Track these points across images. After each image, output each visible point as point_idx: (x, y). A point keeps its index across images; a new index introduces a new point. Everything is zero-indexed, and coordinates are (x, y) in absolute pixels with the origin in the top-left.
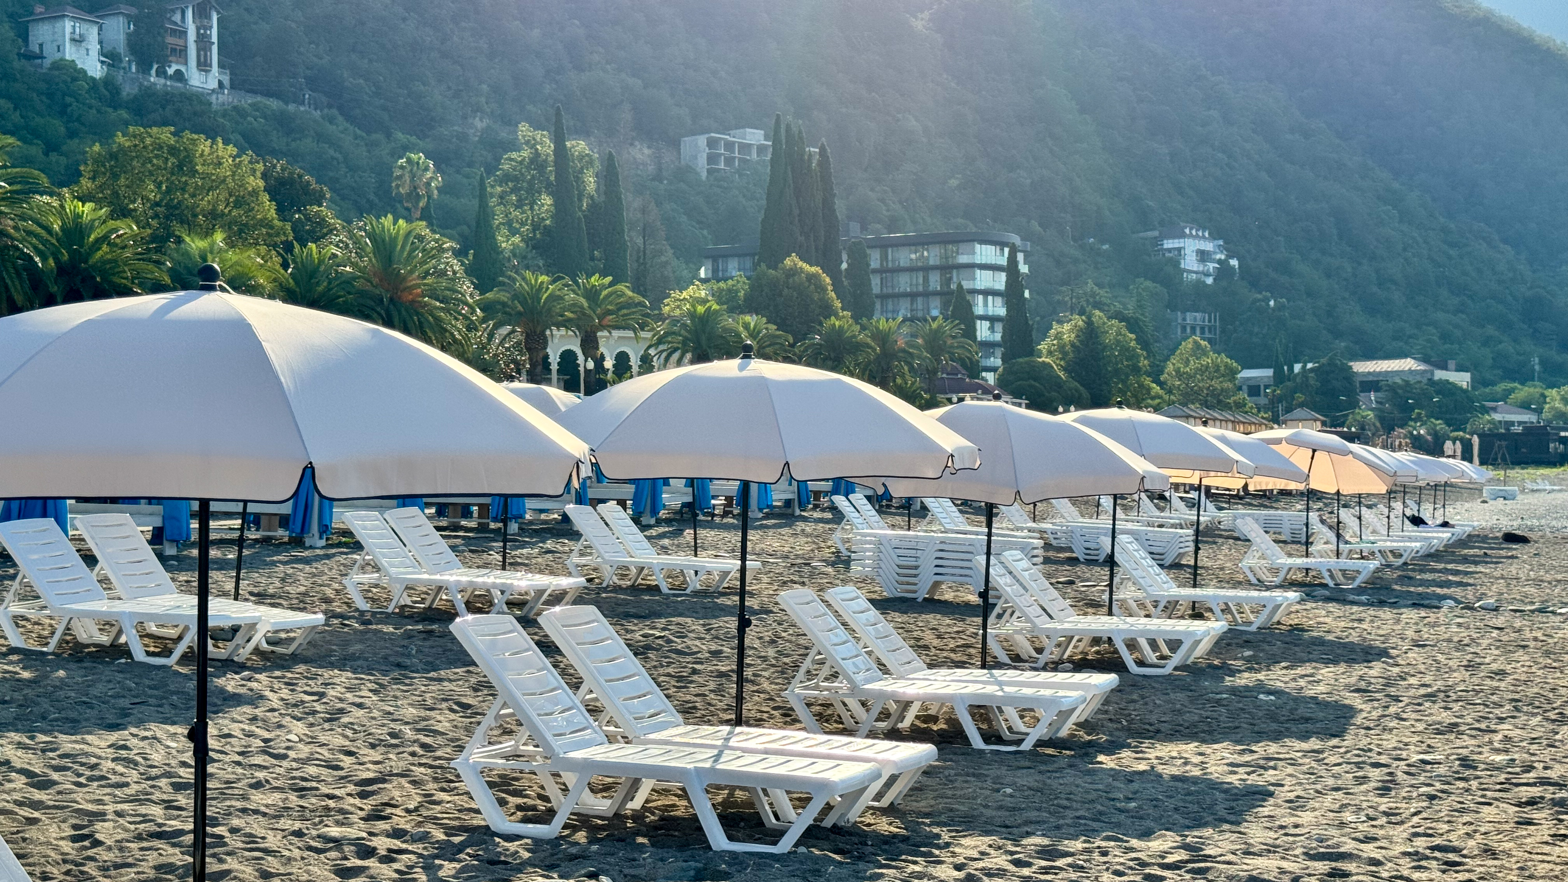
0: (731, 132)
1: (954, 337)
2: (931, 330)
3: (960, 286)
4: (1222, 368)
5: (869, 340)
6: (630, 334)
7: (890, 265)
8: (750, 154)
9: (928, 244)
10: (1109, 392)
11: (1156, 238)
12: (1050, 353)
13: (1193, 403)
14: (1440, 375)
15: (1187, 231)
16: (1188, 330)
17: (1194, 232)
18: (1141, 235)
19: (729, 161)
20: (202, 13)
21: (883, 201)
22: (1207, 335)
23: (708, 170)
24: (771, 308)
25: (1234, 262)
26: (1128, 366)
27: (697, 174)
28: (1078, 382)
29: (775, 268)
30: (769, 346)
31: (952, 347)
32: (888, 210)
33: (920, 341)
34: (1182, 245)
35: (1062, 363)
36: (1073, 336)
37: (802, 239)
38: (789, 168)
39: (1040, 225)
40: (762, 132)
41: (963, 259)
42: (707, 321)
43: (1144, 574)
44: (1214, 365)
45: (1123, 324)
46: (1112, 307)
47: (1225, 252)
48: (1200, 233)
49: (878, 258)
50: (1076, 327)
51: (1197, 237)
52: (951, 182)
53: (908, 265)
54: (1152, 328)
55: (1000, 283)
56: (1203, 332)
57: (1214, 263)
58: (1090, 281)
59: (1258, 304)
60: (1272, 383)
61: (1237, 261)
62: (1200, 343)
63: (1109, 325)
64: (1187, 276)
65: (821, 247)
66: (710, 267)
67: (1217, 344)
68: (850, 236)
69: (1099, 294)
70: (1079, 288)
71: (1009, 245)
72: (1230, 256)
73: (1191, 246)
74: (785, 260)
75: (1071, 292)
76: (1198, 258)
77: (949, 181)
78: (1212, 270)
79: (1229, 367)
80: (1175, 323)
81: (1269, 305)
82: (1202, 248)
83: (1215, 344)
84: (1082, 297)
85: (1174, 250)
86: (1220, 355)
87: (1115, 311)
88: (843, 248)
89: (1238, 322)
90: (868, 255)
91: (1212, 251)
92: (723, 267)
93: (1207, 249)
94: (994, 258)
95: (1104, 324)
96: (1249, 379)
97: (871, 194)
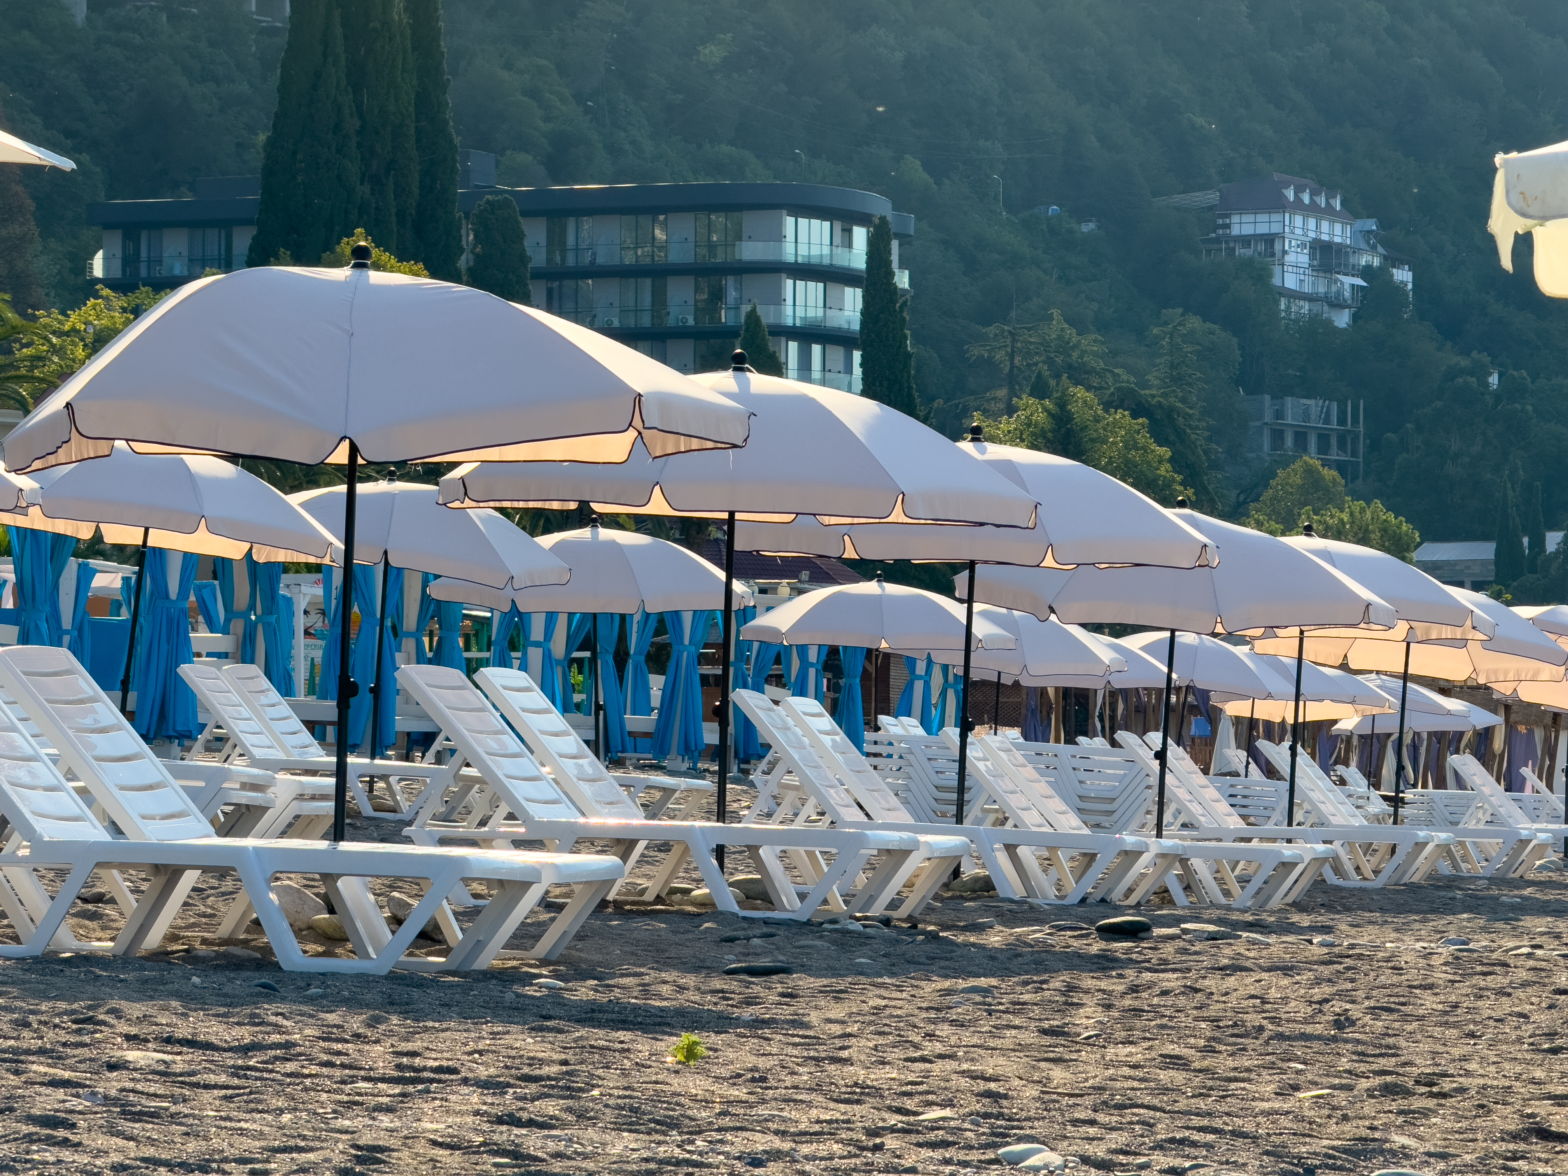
3: (753, 317)
7: (571, 261)
9: (666, 210)
11: (1211, 208)
15: (1290, 194)
16: (1289, 442)
17: (1306, 198)
18: (1177, 198)
21: (533, 94)
22: (1335, 455)
25: (1403, 275)
27: (64, 9)
32: (546, 120)
34: (1276, 229)
37: (363, 190)
38: (337, 13)
39: (927, 166)
41: (752, 251)
44: (1356, 528)
45: (1140, 420)
46: (1110, 381)
47: (1380, 249)
48: (1322, 201)
49: (543, 242)
50: (1029, 425)
51: (1312, 210)
52: (707, 51)
53: (616, 261)
54: (1207, 434)
55: (846, 313)
56: (1323, 448)
57: (1353, 276)
58: (1056, 313)
59: (1460, 380)
60: (1492, 579)
61: (1410, 274)
62: (1319, 472)
63: (1108, 424)
64: (1288, 308)
65: (413, 212)
66: (119, 253)
67: (1358, 477)
68: (477, 186)
69: (1076, 346)
70: (1029, 329)
71: (864, 220)
72: (1393, 261)
73: (1298, 231)
74: (339, 243)
75: (1009, 341)
76: (1315, 263)
77: (700, 48)
78: (1347, 294)
79: (1390, 532)
80: (1258, 424)
81: (1487, 385)
82: (1325, 237)
83: (1355, 478)
84: (1036, 353)
85: (1256, 242)
86: (1368, 503)
87: (1118, 389)
88: (460, 218)
89: (1408, 425)
90: (522, 232)
91: (1348, 246)
92: (149, 251)
93: (1338, 240)
94: (831, 250)
95: (1097, 419)
96: (1436, 565)
97: (505, 75)
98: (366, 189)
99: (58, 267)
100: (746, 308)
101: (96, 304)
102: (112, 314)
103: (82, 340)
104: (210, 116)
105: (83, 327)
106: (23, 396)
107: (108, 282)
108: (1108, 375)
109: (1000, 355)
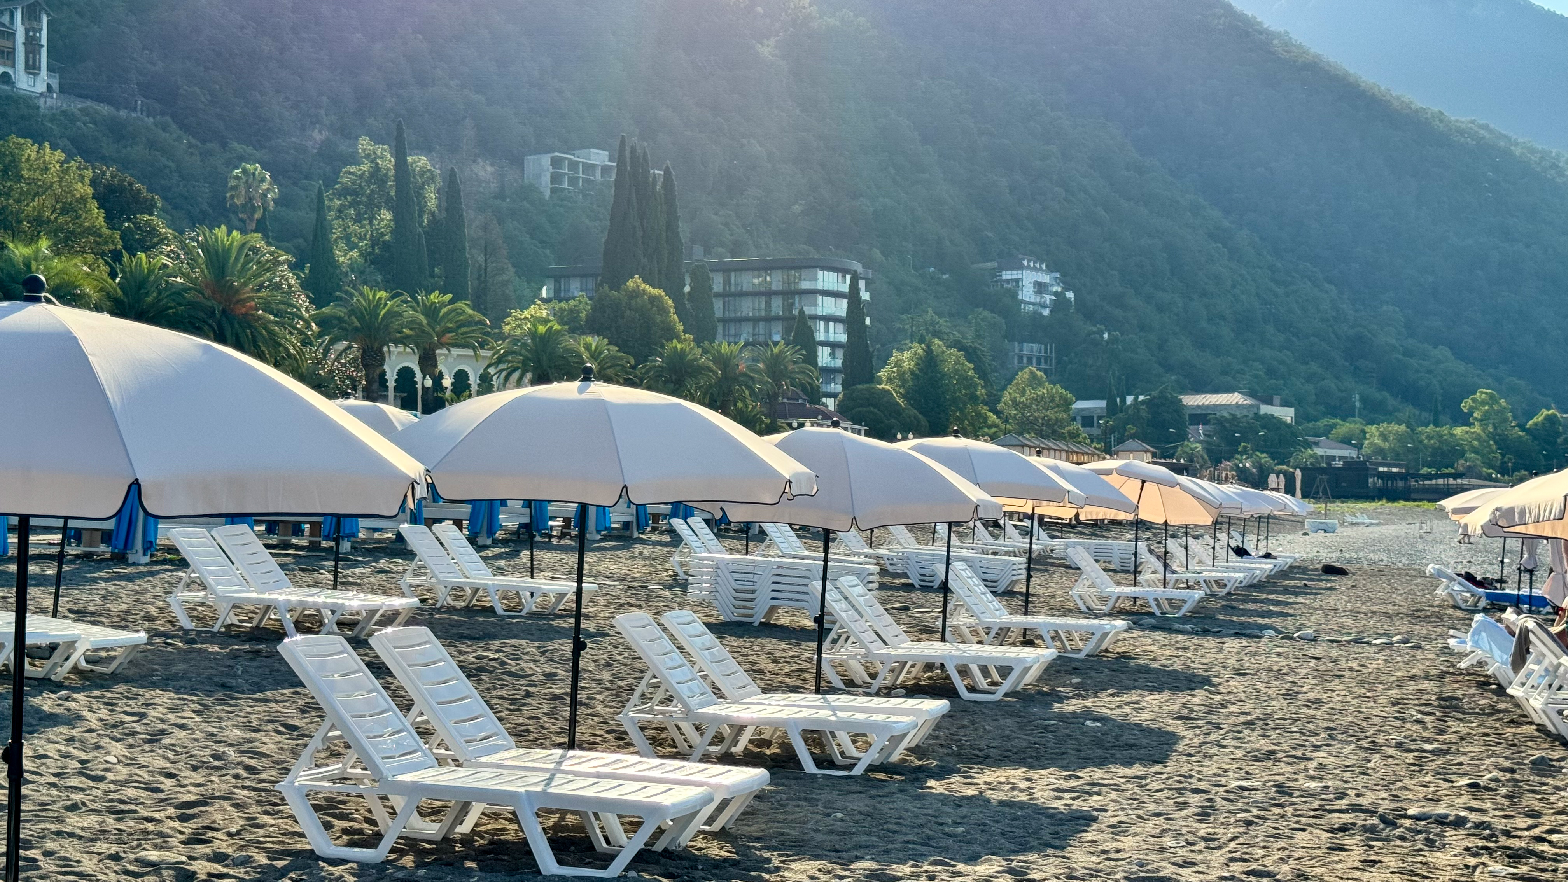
0: (576, 152)
1: (795, 362)
2: (772, 354)
3: (802, 312)
4: (1057, 399)
5: (711, 364)
6: (470, 352)
7: (733, 289)
8: (594, 175)
9: (771, 269)
10: (948, 420)
11: (994, 269)
12: (890, 380)
13: (1028, 433)
14: (1265, 409)
15: (1025, 263)
16: (1025, 360)
17: (1032, 264)
18: (981, 265)
19: (573, 181)
20: (31, 15)
21: (726, 225)
22: (1043, 366)
23: (551, 189)
25: (1070, 295)
26: (966, 394)
27: (541, 193)
28: (917, 409)
29: (618, 289)
30: (610, 368)
31: (793, 372)
32: (732, 235)
33: (761, 365)
34: (1020, 277)
35: (901, 390)
36: (913, 363)
37: (645, 260)
38: (634, 189)
39: (883, 253)
40: (607, 153)
41: (805, 285)
42: (549, 341)
43: (977, 601)
44: (1050, 396)
45: (962, 353)
46: (951, 336)
47: (1061, 284)
48: (1038, 266)
49: (721, 282)
50: (916, 354)
51: (1034, 269)
53: (751, 290)
54: (990, 358)
55: (842, 310)
56: (1039, 362)
57: (1051, 295)
58: (930, 310)
59: (1093, 337)
60: (1105, 415)
61: (1073, 294)
62: (1036, 373)
63: (948, 354)
64: (1024, 307)
65: (664, 270)
66: (552, 287)
67: (1052, 374)
68: (691, 259)
69: (938, 323)
70: (919, 317)
71: (850, 272)
72: (1066, 289)
73: (1029, 278)
74: (628, 281)
75: (911, 321)
76: (1036, 290)
77: (792, 207)
78: (1048, 302)
79: (1064, 398)
80: (1013, 353)
81: (1103, 338)
82: (1040, 280)
83: (1050, 374)
84: (922, 325)
85: (1012, 282)
86: (1055, 386)
87: (954, 340)
88: (686, 271)
89: (1072, 354)
90: (711, 278)
91: (1049, 284)
92: (564, 286)
93: (1045, 281)
94: (836, 284)
95: (943, 352)
96: (1083, 409)
97: (714, 217)
100: (802, 309)
101: (535, 308)
102: (541, 311)
103: (528, 322)
108: (950, 334)
109: (907, 326)
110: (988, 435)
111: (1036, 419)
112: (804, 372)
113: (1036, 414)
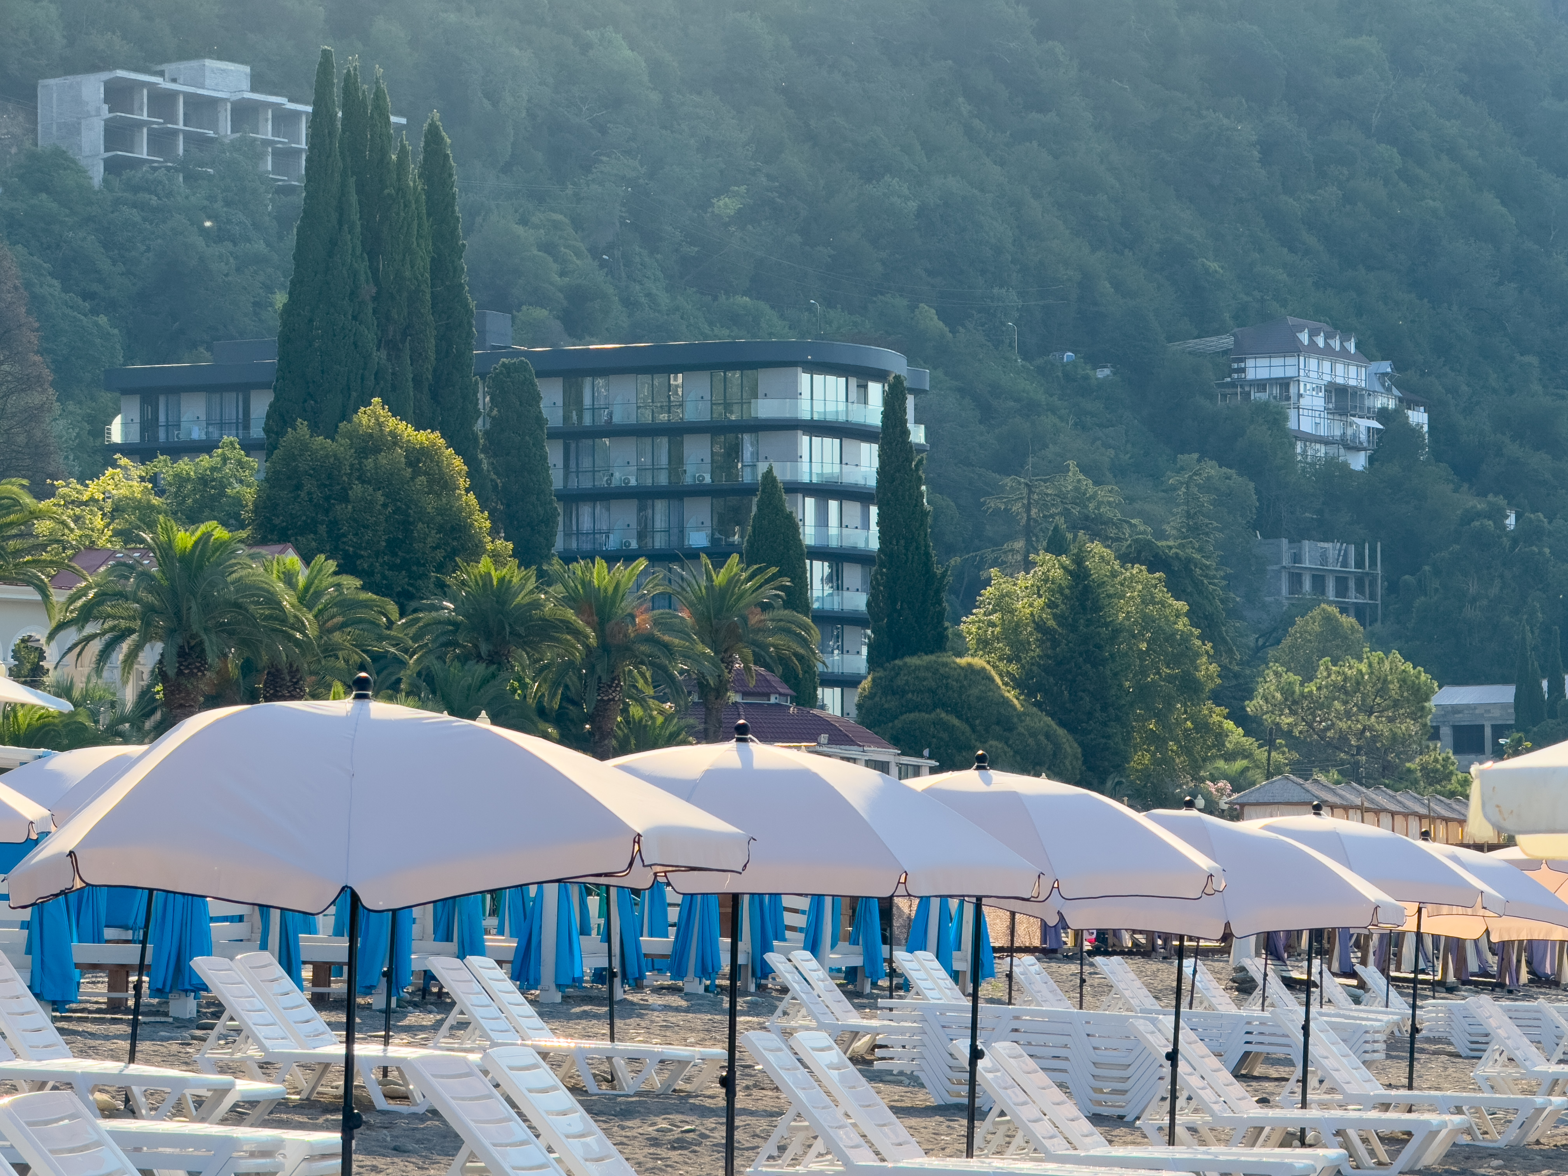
0: (168, 68)
1: (765, 607)
2: (710, 587)
3: (769, 475)
4: (1394, 687)
5: (570, 614)
7: (587, 421)
8: (214, 125)
10: (1127, 739)
11: (1226, 352)
12: (984, 644)
13: (1325, 770)
15: (1304, 337)
16: (1307, 585)
17: (1320, 341)
18: (1192, 343)
19: (161, 141)
21: (548, 248)
22: (1353, 598)
23: (106, 161)
24: (322, 529)
25: (1418, 417)
26: (1170, 679)
27: (81, 171)
28: (1052, 715)
29: (331, 435)
30: (341, 627)
31: (761, 630)
32: (562, 274)
33: (684, 614)
34: (1290, 372)
35: (1013, 668)
36: (1039, 602)
37: (380, 356)
38: (352, 180)
39: (942, 314)
40: (247, 69)
41: (768, 408)
42: (201, 567)
44: (1374, 678)
45: (1157, 575)
46: (1127, 531)
47: (1395, 391)
48: (1336, 344)
49: (560, 403)
50: (1046, 581)
51: (1327, 353)
52: (721, 203)
53: (633, 420)
54: (1224, 583)
55: (863, 469)
56: (1342, 590)
57: (1368, 418)
58: (1072, 463)
59: (1477, 523)
60: (1513, 722)
61: (1426, 415)
62: (1337, 620)
63: (1125, 579)
64: (1305, 451)
65: (430, 377)
67: (1376, 620)
68: (494, 347)
69: (1093, 497)
70: (1045, 481)
71: (880, 375)
72: (1408, 402)
73: (1313, 375)
74: (356, 413)
75: (1025, 491)
76: (1331, 406)
77: (715, 201)
78: (1363, 437)
79: (1409, 683)
80: (1275, 567)
81: (1505, 527)
82: (1340, 381)
83: (1373, 621)
84: (1053, 505)
85: (1271, 385)
86: (1387, 653)
87: (1136, 541)
88: (476, 381)
89: (1427, 568)
90: (539, 394)
91: (1363, 389)
92: (167, 415)
93: (1352, 383)
94: (847, 407)
95: (1114, 574)
96: (1456, 709)
97: (520, 230)
98: (383, 354)
99: (77, 430)
100: (762, 468)
101: (114, 474)
102: (130, 483)
103: (101, 509)
104: (227, 275)
105: (102, 496)
106: (42, 581)
107: (126, 449)
108: (1126, 526)
109: (1017, 507)
110: (1226, 777)
111: (1343, 738)
112: (788, 631)
113: (1342, 725)
